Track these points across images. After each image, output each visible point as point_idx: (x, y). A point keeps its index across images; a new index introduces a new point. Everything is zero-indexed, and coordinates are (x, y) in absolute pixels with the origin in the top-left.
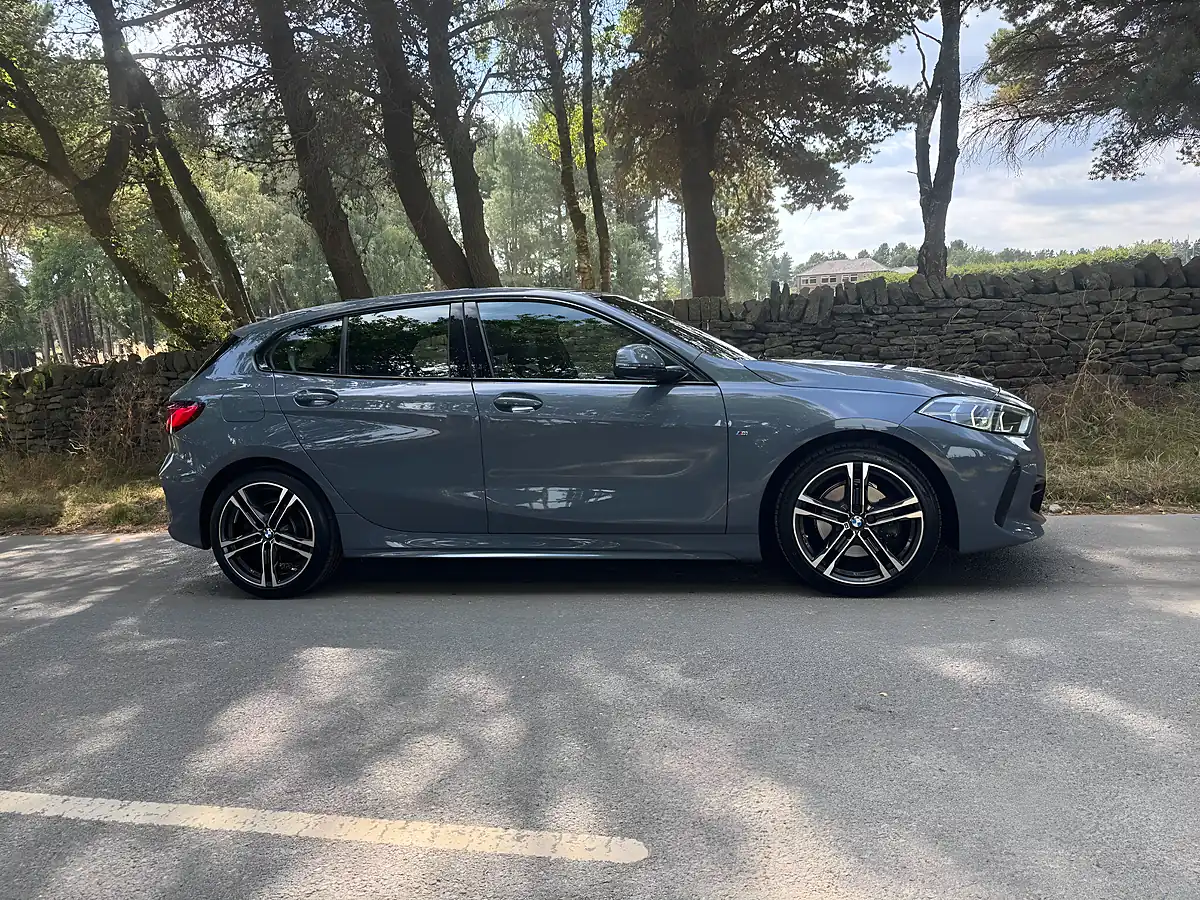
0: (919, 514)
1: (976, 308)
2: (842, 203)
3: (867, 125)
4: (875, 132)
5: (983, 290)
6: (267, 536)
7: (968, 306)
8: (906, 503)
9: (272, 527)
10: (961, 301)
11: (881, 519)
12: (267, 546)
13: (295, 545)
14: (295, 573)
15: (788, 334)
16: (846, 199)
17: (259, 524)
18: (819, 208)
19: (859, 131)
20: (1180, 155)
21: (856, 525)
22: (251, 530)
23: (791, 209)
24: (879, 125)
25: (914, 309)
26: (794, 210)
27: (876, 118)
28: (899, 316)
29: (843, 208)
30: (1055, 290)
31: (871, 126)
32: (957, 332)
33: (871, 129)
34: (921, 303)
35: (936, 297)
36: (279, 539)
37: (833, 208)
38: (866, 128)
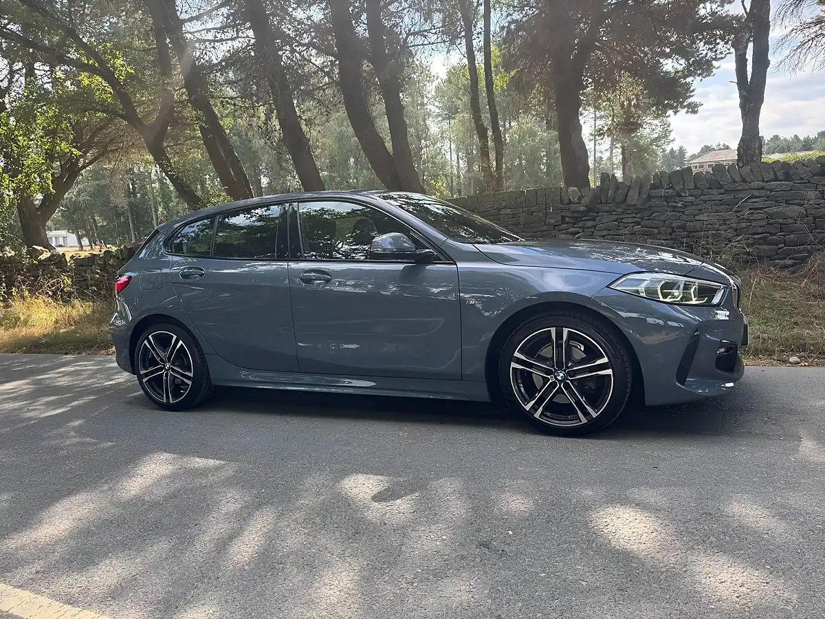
0: (609, 372)
1: (768, 190)
2: (693, 108)
3: (711, 46)
4: (718, 52)
5: (775, 175)
6: (167, 368)
7: (762, 188)
8: (598, 362)
9: (169, 362)
10: (756, 184)
11: (580, 374)
12: (167, 374)
13: (182, 375)
14: (184, 394)
15: (614, 213)
16: (696, 105)
17: (162, 360)
18: (676, 113)
19: (704, 52)
21: (559, 378)
22: (158, 364)
25: (715, 192)
26: (658, 115)
27: (718, 41)
28: (702, 197)
29: (694, 112)
32: (751, 209)
34: (721, 187)
35: (735, 182)
36: (174, 370)
38: (710, 49)
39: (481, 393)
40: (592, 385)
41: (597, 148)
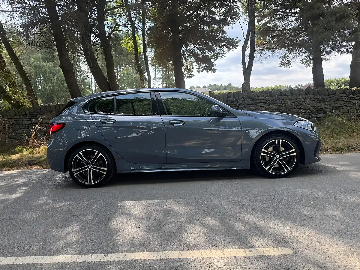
0: (295, 154)
1: (266, 100)
2: (214, 71)
3: (222, 48)
4: (224, 51)
5: (267, 95)
6: (89, 167)
7: (264, 99)
8: (292, 151)
9: (92, 164)
10: (262, 98)
11: (284, 156)
12: (90, 171)
13: (100, 170)
14: (100, 179)
16: (215, 70)
17: (87, 164)
18: (207, 72)
19: (220, 50)
20: (301, 62)
21: (278, 157)
22: (83, 165)
23: (199, 72)
24: (225, 49)
25: (249, 100)
26: (200, 72)
27: (224, 47)
28: (245, 102)
29: (214, 72)
30: (286, 95)
31: (223, 49)
32: (260, 106)
33: (223, 50)
34: (251, 98)
35: (255, 97)
36: (94, 168)
37: (211, 72)
38: (221, 49)
39: (248, 166)
40: (288, 159)
41: (157, 83)
